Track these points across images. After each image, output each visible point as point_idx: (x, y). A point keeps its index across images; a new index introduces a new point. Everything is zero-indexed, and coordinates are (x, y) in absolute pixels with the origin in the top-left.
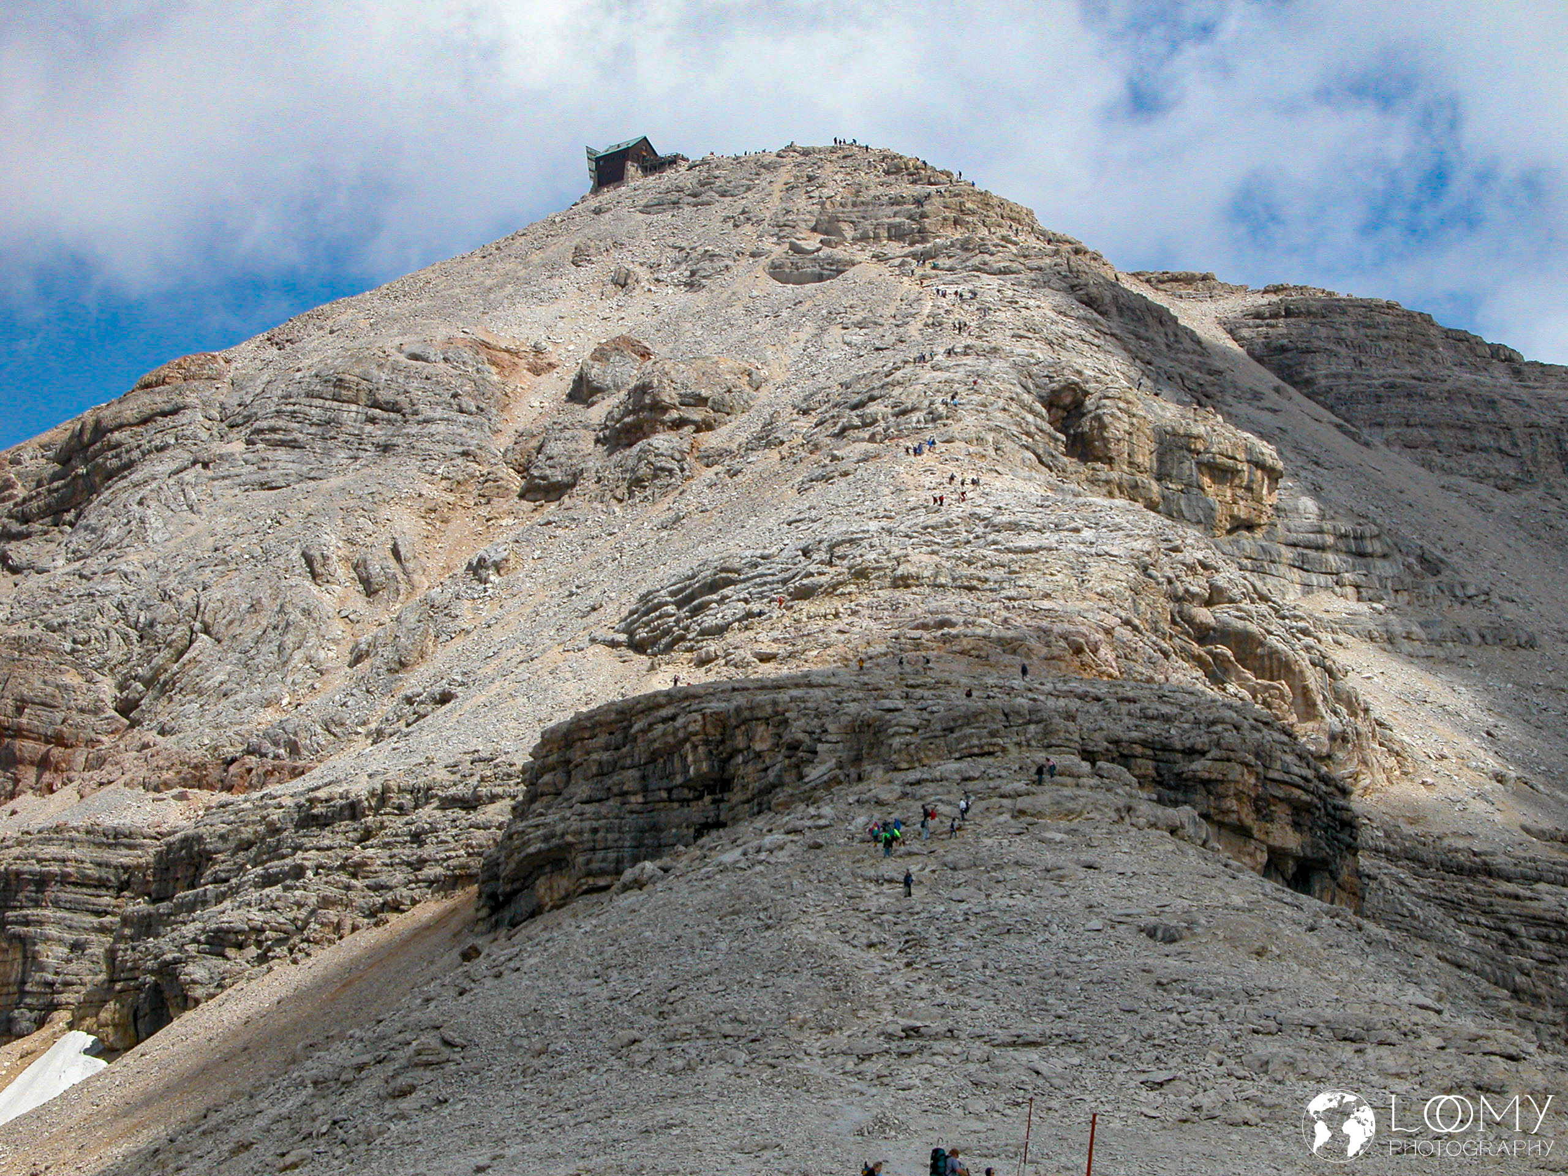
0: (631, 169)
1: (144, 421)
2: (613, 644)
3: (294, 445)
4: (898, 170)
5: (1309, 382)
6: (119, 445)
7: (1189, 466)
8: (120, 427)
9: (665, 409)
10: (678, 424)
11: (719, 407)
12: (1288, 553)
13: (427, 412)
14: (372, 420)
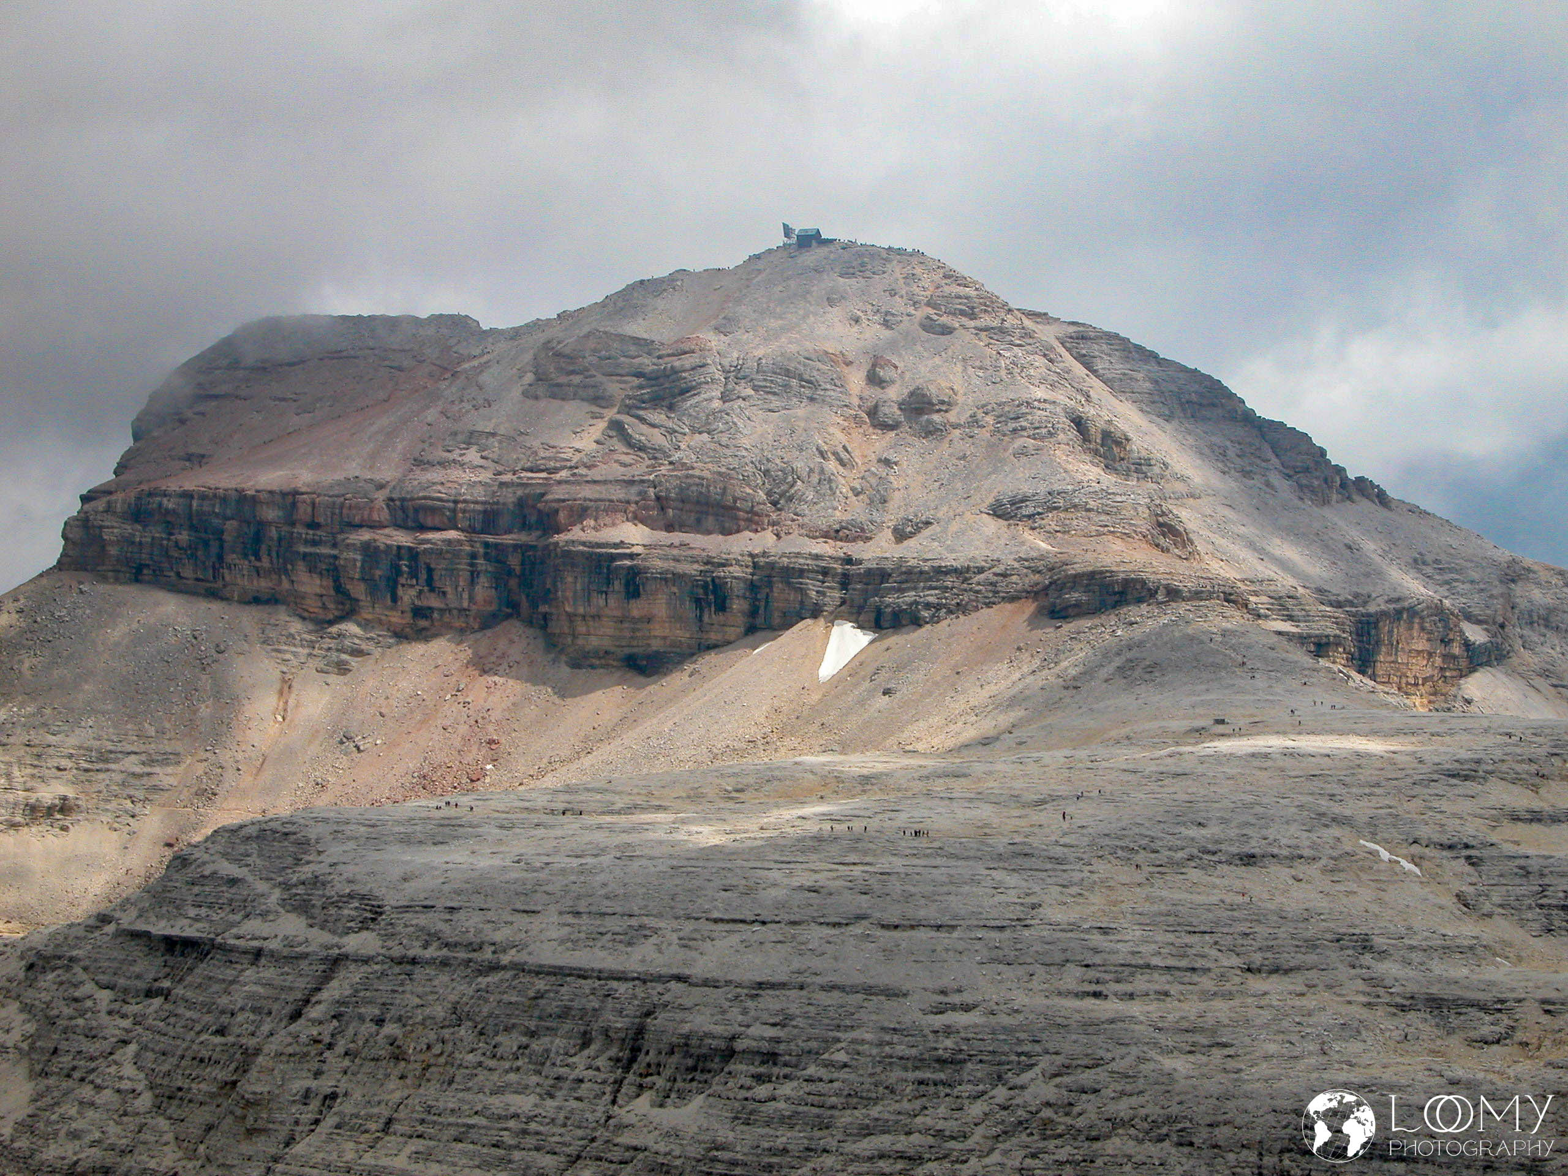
0: (814, 243)
1: (693, 369)
2: (989, 514)
3: (774, 394)
4: (949, 277)
5: (1096, 371)
6: (685, 378)
7: (1109, 442)
8: (684, 371)
9: (934, 405)
10: (939, 411)
11: (949, 404)
12: (1133, 467)
13: (824, 386)
14: (803, 387)
